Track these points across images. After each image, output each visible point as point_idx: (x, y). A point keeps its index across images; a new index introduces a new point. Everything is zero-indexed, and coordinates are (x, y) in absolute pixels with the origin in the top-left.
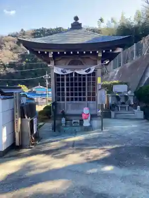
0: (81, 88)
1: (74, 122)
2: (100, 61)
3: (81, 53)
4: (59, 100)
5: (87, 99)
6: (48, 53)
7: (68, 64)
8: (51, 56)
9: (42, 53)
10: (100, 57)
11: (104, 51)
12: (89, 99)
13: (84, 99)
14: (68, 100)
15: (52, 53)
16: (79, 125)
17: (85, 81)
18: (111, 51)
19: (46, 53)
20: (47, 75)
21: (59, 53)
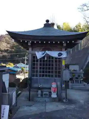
0: (50, 68)
1: (45, 94)
2: (64, 49)
3: (52, 43)
4: (34, 76)
5: (54, 76)
6: (28, 42)
7: (41, 50)
8: (29, 44)
9: (24, 42)
10: (65, 46)
11: (68, 42)
12: (56, 76)
13: (52, 76)
14: (40, 76)
15: (31, 42)
16: (48, 96)
17: (53, 62)
18: (73, 42)
19: (26, 42)
20: (26, 57)
21: (35, 42)
